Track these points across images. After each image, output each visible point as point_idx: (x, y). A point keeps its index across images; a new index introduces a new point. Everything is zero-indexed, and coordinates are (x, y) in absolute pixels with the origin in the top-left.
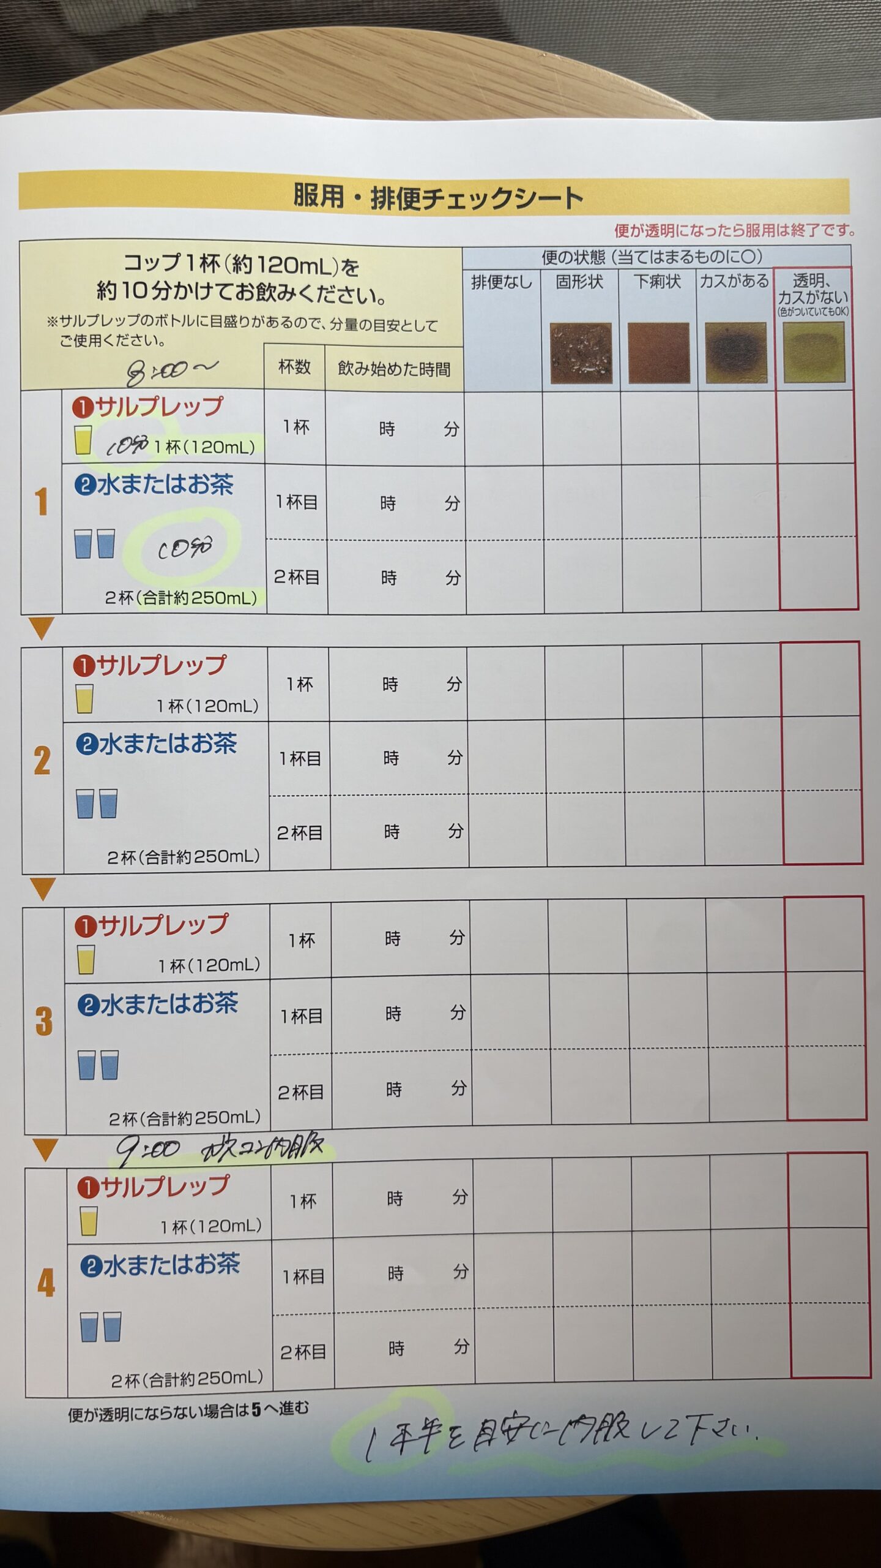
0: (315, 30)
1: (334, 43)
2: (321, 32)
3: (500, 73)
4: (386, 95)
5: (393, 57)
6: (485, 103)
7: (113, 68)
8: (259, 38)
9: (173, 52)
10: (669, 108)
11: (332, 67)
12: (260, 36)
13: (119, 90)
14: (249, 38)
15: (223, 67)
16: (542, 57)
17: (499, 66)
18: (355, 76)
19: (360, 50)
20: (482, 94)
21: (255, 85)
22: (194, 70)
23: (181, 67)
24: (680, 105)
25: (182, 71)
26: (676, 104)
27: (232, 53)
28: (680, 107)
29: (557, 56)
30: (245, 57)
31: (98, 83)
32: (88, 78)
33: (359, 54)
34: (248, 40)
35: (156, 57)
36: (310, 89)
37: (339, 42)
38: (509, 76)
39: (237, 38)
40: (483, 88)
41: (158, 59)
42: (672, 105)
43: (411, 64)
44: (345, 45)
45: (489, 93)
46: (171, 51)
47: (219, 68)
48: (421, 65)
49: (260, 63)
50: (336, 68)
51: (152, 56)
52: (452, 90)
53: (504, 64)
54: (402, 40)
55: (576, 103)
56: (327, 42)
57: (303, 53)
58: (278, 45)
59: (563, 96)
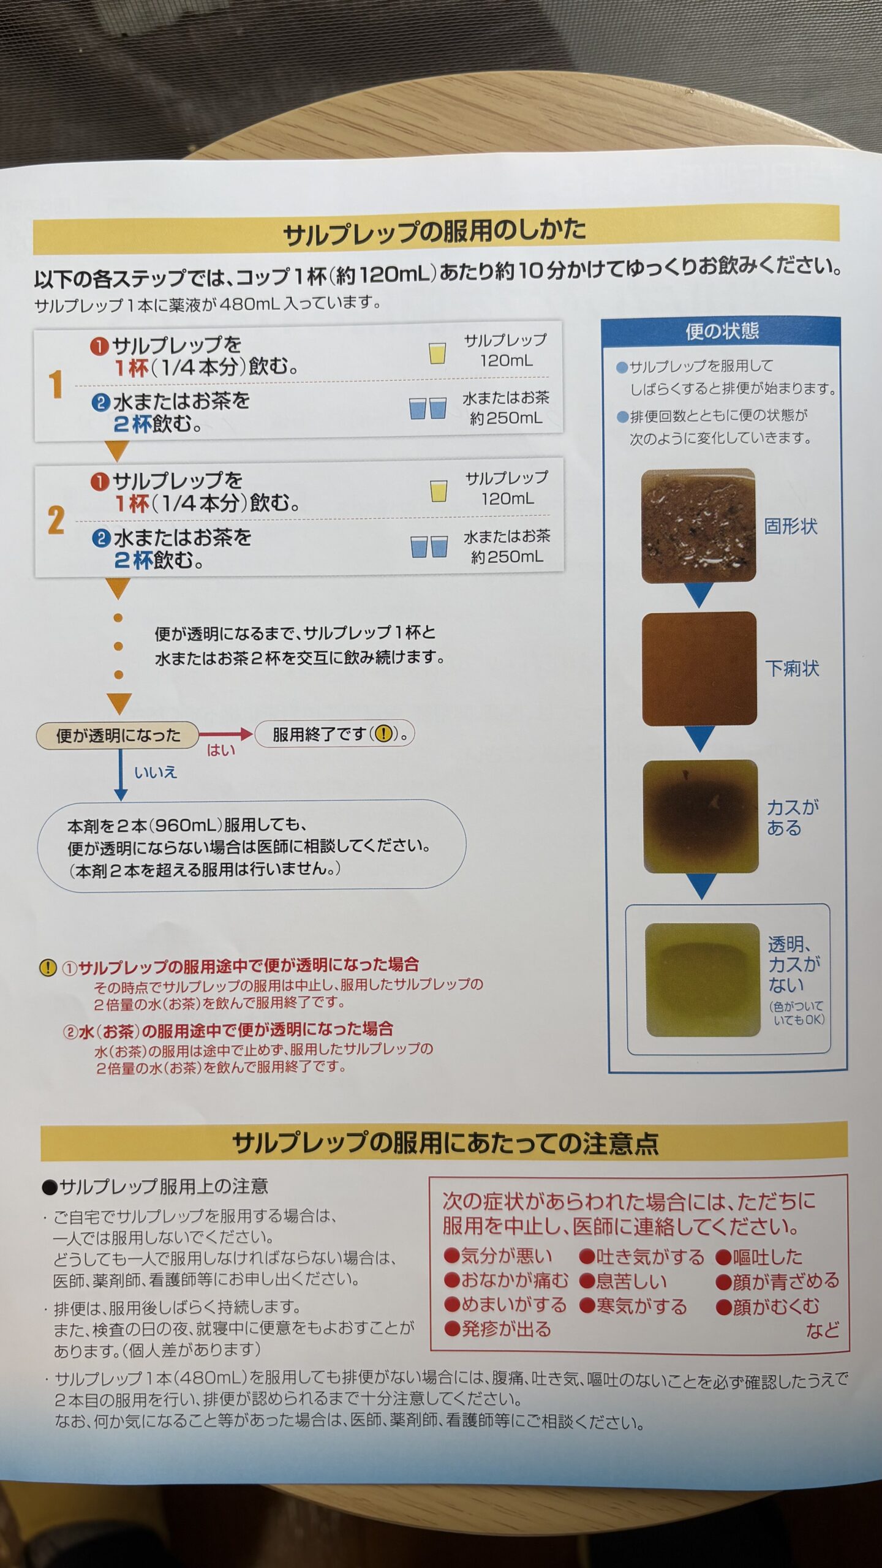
0: (468, 76)
1: (486, 88)
2: (473, 77)
3: (648, 111)
4: (539, 138)
5: (544, 100)
6: (635, 142)
7: (274, 121)
8: (413, 86)
9: (332, 104)
10: (815, 139)
11: (484, 112)
12: (414, 84)
13: (280, 143)
14: (403, 87)
15: (381, 117)
16: (689, 94)
17: (648, 104)
18: (508, 120)
19: (512, 94)
20: (632, 133)
21: (412, 133)
22: (352, 121)
23: (340, 118)
24: (825, 136)
25: (340, 122)
26: (821, 135)
27: (387, 102)
28: (825, 138)
29: (703, 92)
31: (260, 137)
32: (250, 132)
33: (511, 98)
36: (465, 135)
37: (493, 88)
38: (658, 114)
39: (392, 87)
40: (633, 127)
41: (317, 111)
42: (817, 136)
43: (562, 106)
45: (640, 132)
46: (328, 103)
47: (377, 119)
48: (570, 107)
49: (416, 111)
50: (488, 113)
51: (311, 108)
52: (603, 130)
53: (652, 102)
54: (553, 83)
55: (723, 137)
56: (479, 88)
58: (433, 93)
59: (711, 132)
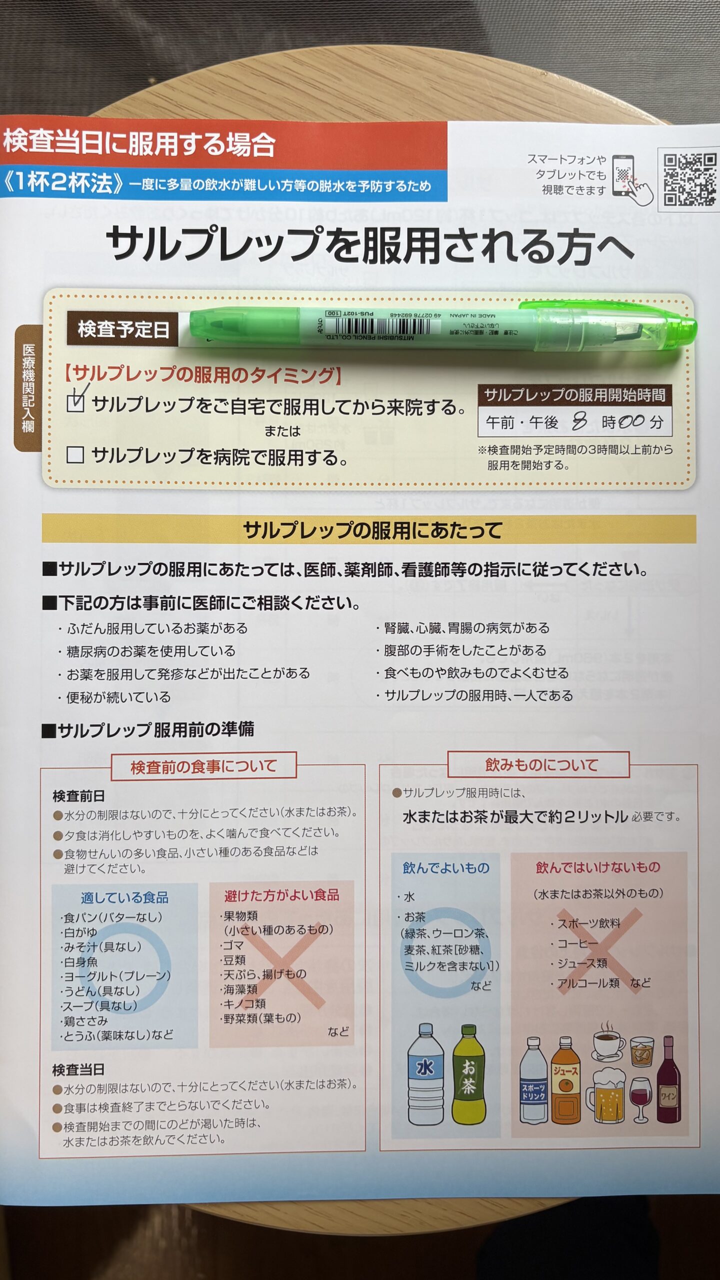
0: (368, 47)
1: (382, 58)
2: (372, 49)
3: (510, 87)
4: (421, 101)
5: (428, 71)
6: (498, 110)
7: (208, 70)
9: (257, 61)
10: (641, 119)
11: (379, 77)
13: (212, 88)
15: (295, 74)
16: (544, 76)
17: (511, 81)
18: (397, 85)
19: (403, 65)
20: (495, 103)
21: (319, 89)
22: (272, 75)
23: (261, 72)
24: (649, 117)
25: (263, 76)
26: (647, 116)
27: (301, 63)
28: (649, 119)
29: (555, 75)
30: (312, 66)
31: (196, 82)
32: (189, 78)
33: (401, 67)
34: (315, 54)
35: (242, 63)
36: (362, 94)
37: (387, 58)
38: (518, 90)
39: (306, 51)
40: (497, 98)
42: (643, 117)
43: (442, 77)
44: (390, 59)
45: (502, 103)
46: (254, 59)
47: (291, 75)
48: (448, 78)
49: (324, 72)
50: (382, 79)
51: (240, 62)
52: (473, 99)
53: (514, 80)
54: (436, 58)
55: (569, 113)
56: (377, 57)
57: (357, 65)
58: (339, 58)
59: (559, 107)
